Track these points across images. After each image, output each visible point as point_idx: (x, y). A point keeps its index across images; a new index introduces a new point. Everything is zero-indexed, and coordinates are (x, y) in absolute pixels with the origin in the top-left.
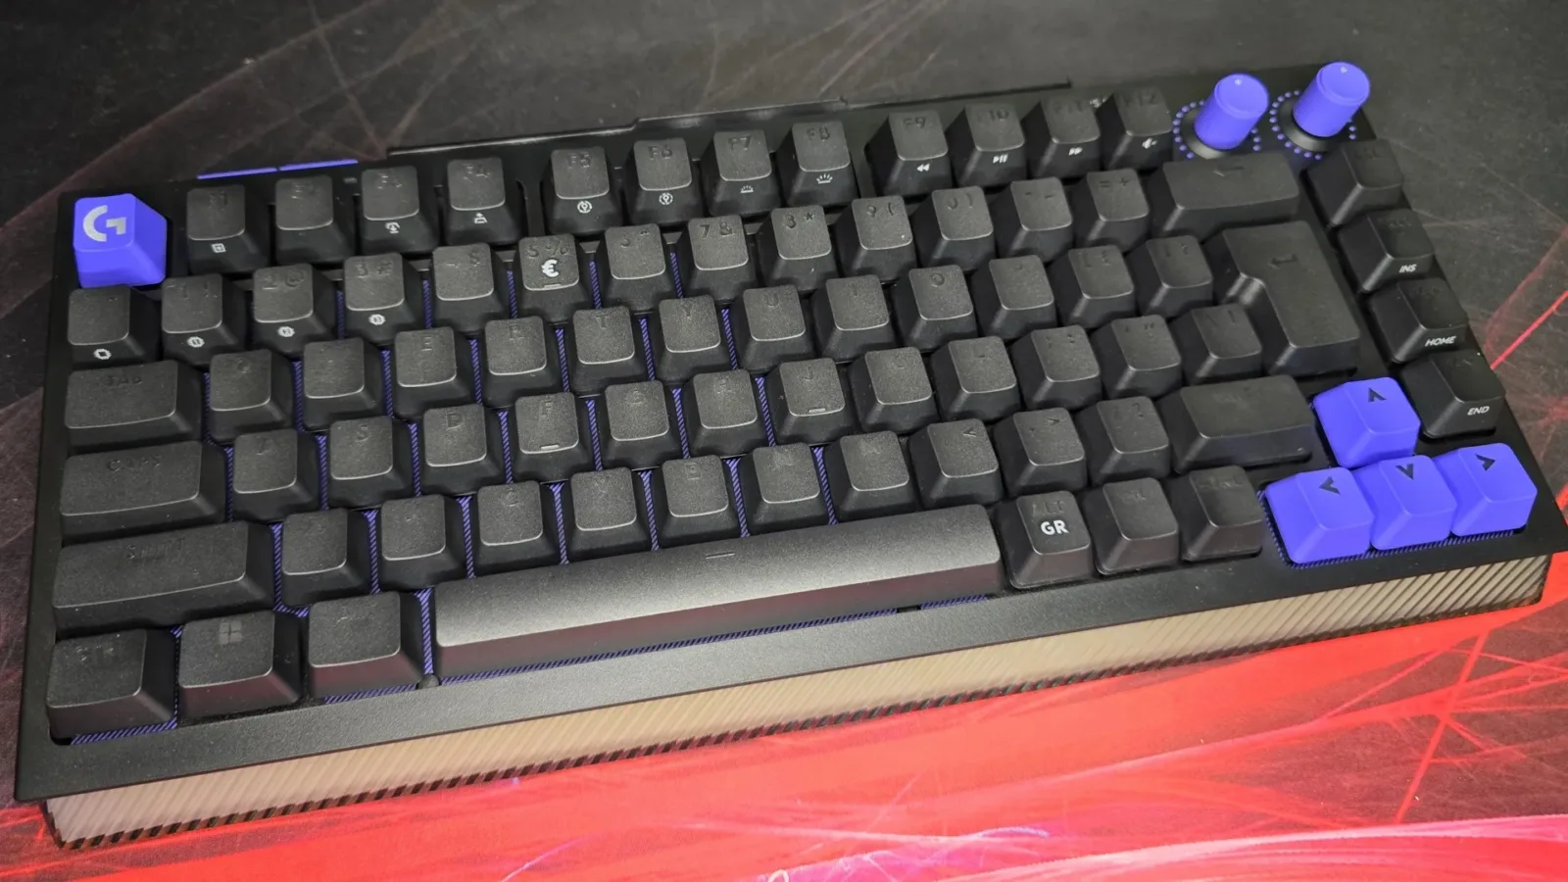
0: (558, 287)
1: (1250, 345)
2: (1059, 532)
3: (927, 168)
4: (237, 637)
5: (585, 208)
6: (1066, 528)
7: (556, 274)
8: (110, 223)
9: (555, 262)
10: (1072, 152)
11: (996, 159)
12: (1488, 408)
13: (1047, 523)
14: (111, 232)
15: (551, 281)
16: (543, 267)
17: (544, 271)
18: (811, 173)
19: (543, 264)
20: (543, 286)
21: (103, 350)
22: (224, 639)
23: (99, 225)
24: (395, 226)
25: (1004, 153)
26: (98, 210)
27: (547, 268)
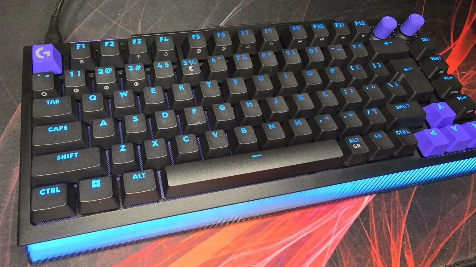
0: (194, 74)
1: (403, 92)
2: (359, 147)
3: (301, 41)
4: (99, 185)
5: (199, 51)
6: (360, 146)
7: (193, 70)
8: (45, 53)
9: (192, 66)
10: (342, 38)
11: (321, 39)
12: (472, 111)
13: (355, 145)
14: (45, 56)
15: (191, 72)
16: (189, 68)
17: (189, 69)
18: (268, 42)
19: (189, 67)
20: (189, 74)
21: (44, 93)
22: (94, 186)
23: (41, 53)
24: (139, 56)
25: (323, 37)
26: (41, 49)
27: (190, 68)
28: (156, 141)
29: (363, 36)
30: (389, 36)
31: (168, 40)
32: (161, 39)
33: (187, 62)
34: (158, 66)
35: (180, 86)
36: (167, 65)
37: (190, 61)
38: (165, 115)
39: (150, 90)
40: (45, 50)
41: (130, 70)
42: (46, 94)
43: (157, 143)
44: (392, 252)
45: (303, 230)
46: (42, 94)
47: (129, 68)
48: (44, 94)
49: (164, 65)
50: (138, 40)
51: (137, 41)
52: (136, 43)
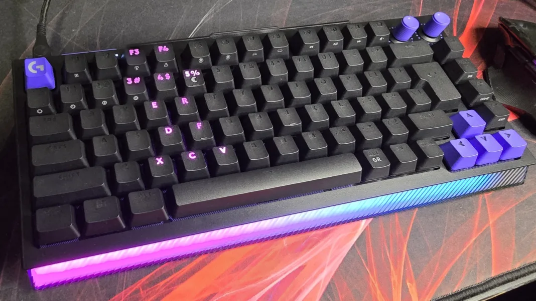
0: (198, 85)
1: (427, 101)
2: (379, 161)
3: (313, 47)
5: (201, 61)
6: (381, 159)
7: (196, 81)
8: (38, 67)
9: (195, 77)
10: (358, 42)
11: (334, 44)
12: (504, 118)
13: (374, 158)
14: (38, 70)
15: (194, 83)
16: (191, 79)
18: (276, 49)
20: (193, 85)
22: (98, 206)
23: (34, 68)
24: (137, 67)
25: (337, 42)
26: (33, 63)
27: (193, 80)
28: (161, 158)
29: (381, 39)
30: (411, 38)
31: (167, 50)
32: (160, 48)
33: (190, 73)
34: (159, 78)
35: (182, 99)
36: (168, 76)
37: (192, 72)
38: (169, 130)
39: (151, 104)
40: (38, 64)
41: (128, 83)
42: (42, 111)
43: (162, 160)
44: (392, 280)
45: (293, 263)
46: (38, 111)
47: (127, 81)
48: (40, 111)
49: (164, 77)
50: (135, 50)
51: (135, 52)
52: (134, 54)
